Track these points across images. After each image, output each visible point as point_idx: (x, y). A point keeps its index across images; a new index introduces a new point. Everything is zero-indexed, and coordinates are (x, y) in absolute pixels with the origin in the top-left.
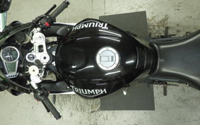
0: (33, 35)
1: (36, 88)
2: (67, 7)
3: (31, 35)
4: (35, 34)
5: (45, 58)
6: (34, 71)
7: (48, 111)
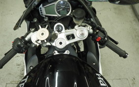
0: (84, 26)
1: (27, 39)
2: (120, 56)
3: (83, 24)
4: (86, 28)
5: (61, 43)
6: (43, 34)
7: (5, 55)
